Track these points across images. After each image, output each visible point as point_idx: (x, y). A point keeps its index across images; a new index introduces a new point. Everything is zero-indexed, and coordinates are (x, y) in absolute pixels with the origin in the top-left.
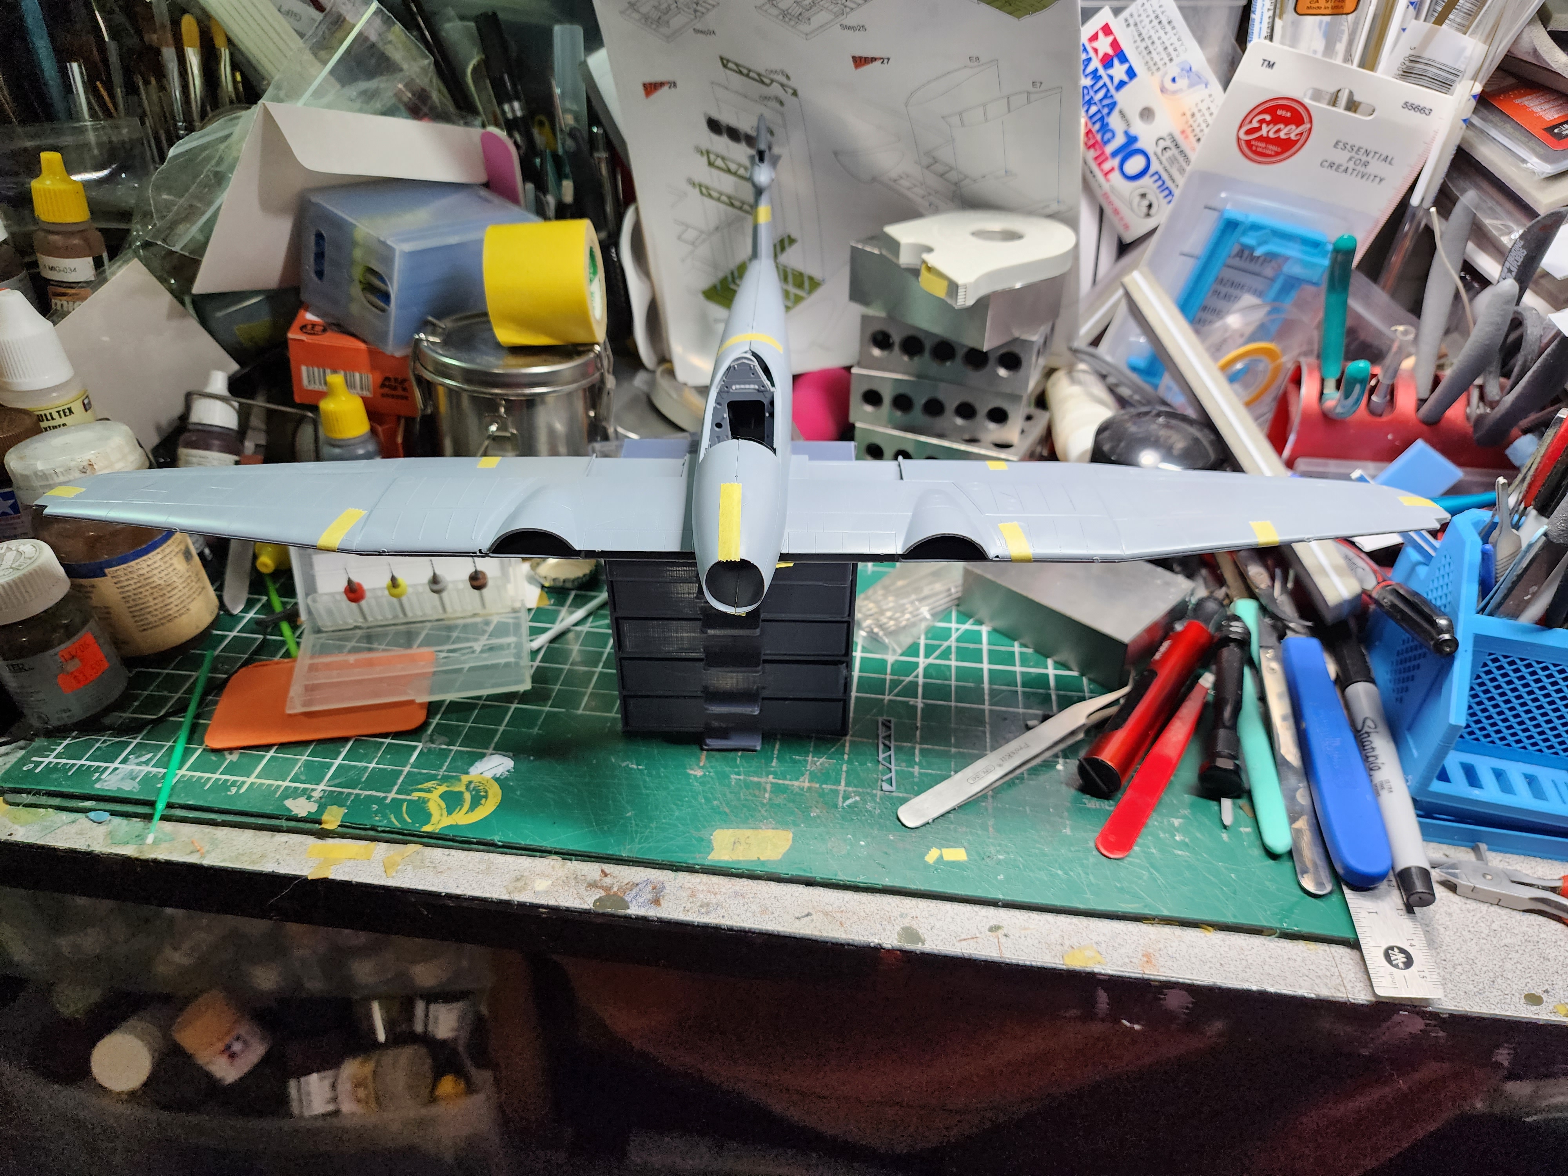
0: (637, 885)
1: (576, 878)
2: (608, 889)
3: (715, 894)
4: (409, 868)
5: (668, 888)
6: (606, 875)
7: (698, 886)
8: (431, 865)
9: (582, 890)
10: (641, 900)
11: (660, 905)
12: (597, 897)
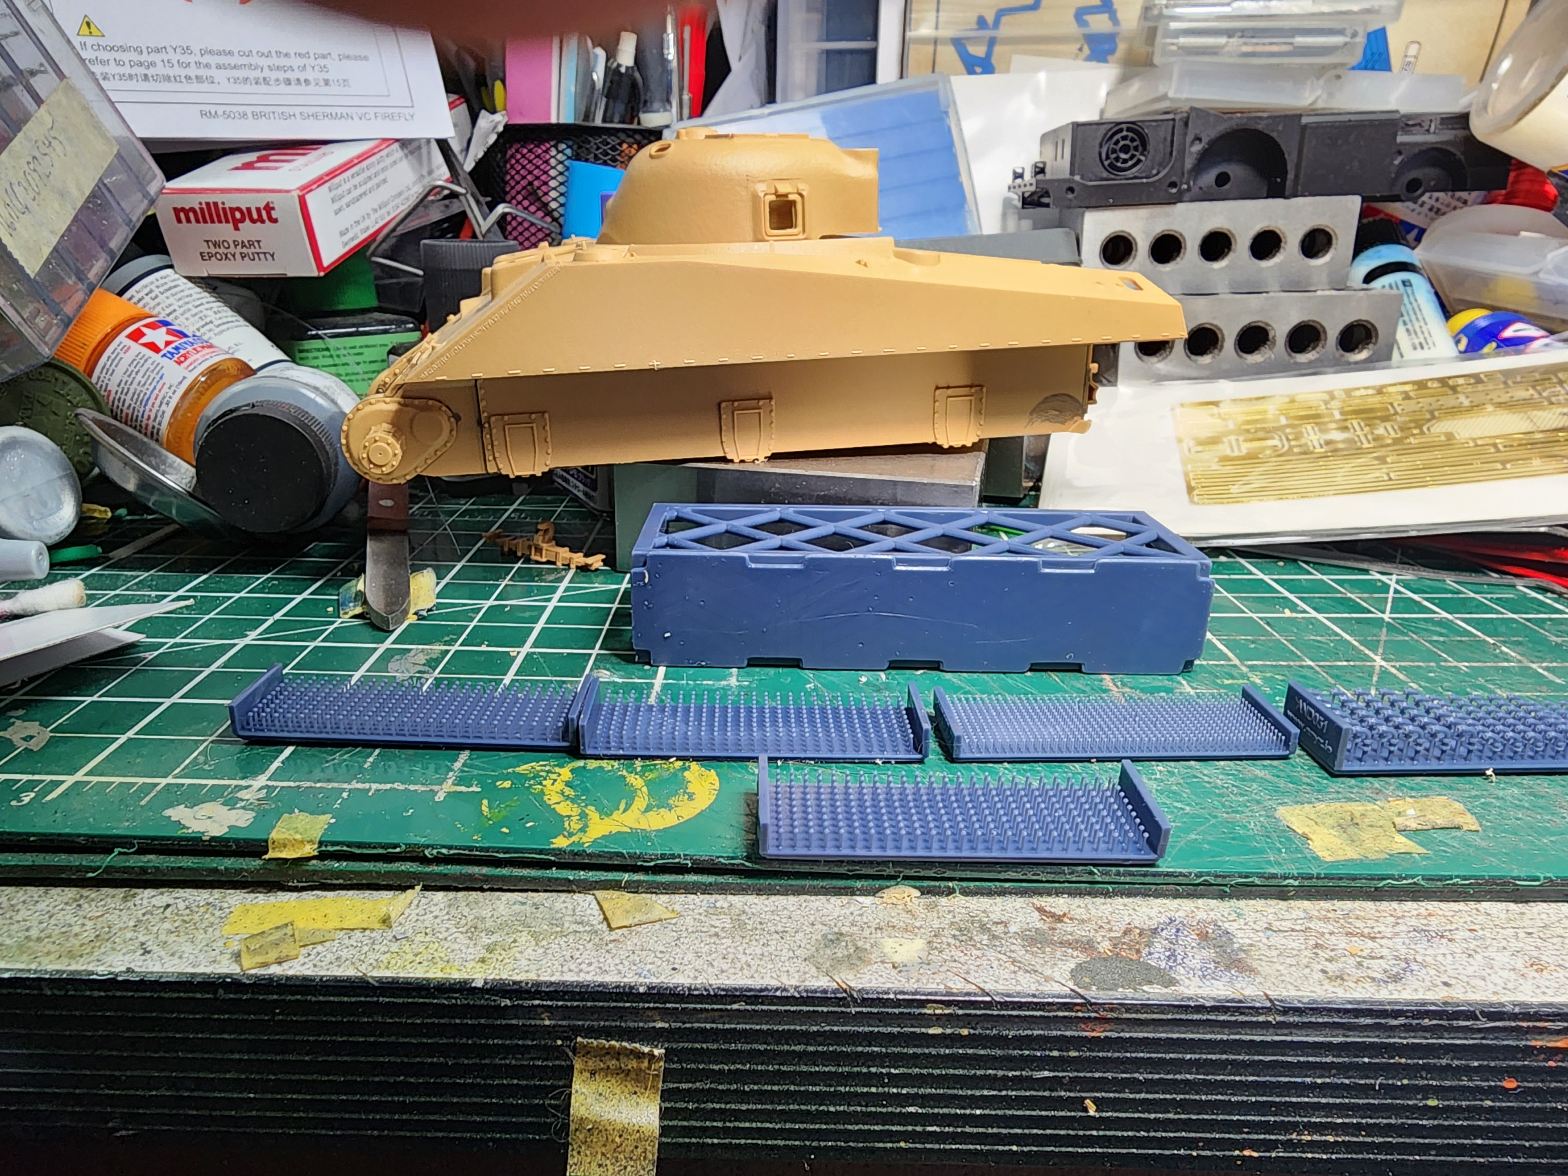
0: (1155, 932)
1: (984, 928)
2: (1088, 946)
3: (1373, 939)
4: (524, 938)
5: (1240, 934)
6: (1059, 919)
7: (1311, 925)
8: (580, 928)
9: (1020, 953)
10: (1196, 963)
11: (1252, 970)
12: (1073, 966)
